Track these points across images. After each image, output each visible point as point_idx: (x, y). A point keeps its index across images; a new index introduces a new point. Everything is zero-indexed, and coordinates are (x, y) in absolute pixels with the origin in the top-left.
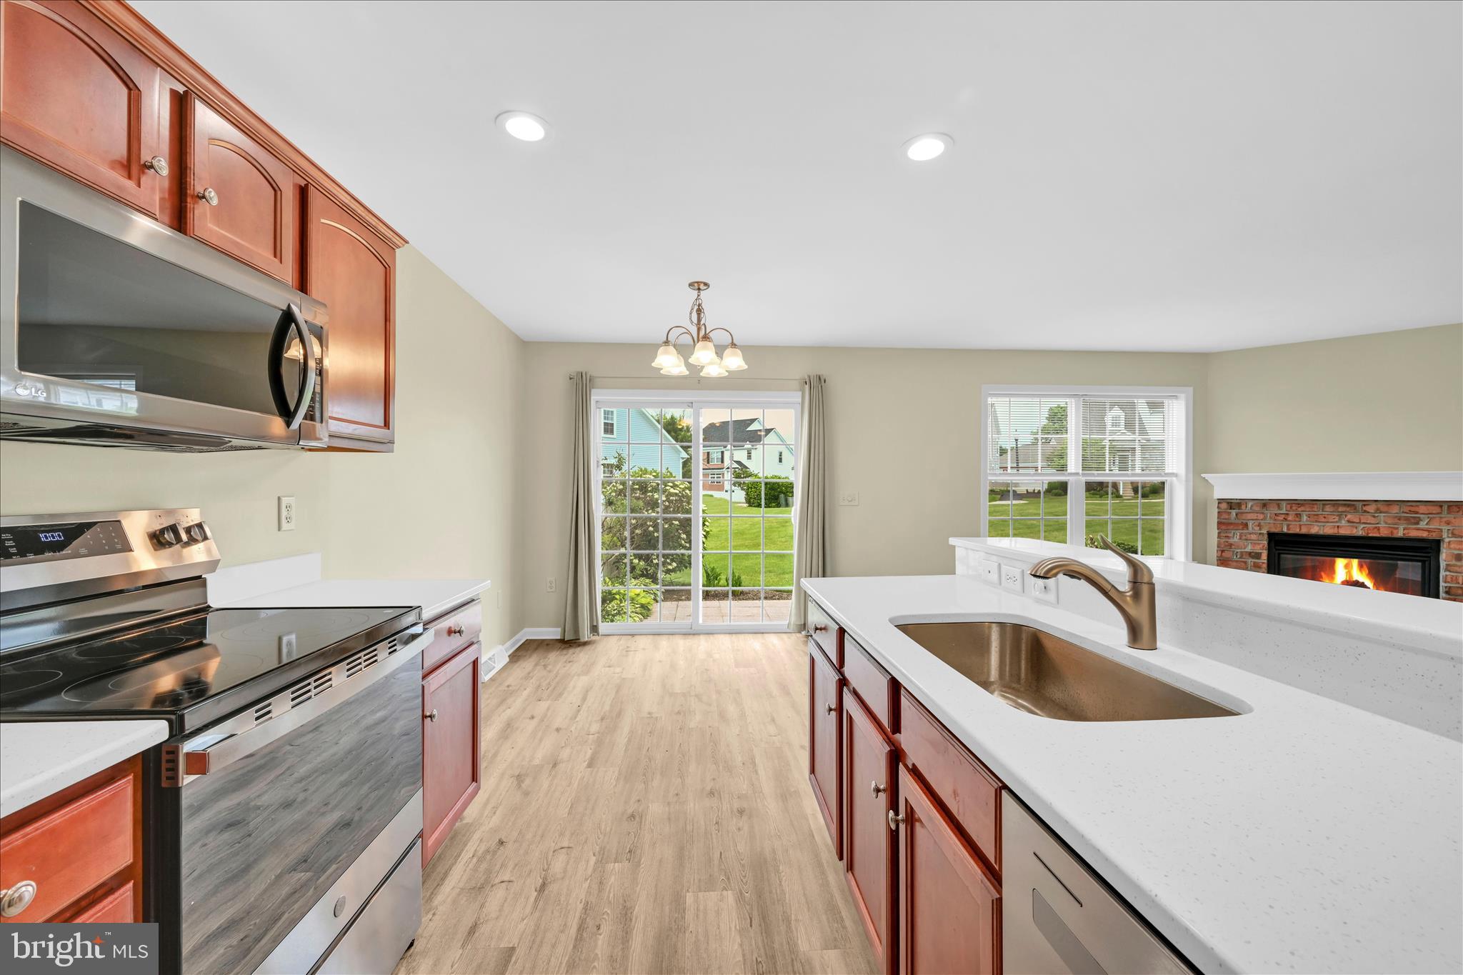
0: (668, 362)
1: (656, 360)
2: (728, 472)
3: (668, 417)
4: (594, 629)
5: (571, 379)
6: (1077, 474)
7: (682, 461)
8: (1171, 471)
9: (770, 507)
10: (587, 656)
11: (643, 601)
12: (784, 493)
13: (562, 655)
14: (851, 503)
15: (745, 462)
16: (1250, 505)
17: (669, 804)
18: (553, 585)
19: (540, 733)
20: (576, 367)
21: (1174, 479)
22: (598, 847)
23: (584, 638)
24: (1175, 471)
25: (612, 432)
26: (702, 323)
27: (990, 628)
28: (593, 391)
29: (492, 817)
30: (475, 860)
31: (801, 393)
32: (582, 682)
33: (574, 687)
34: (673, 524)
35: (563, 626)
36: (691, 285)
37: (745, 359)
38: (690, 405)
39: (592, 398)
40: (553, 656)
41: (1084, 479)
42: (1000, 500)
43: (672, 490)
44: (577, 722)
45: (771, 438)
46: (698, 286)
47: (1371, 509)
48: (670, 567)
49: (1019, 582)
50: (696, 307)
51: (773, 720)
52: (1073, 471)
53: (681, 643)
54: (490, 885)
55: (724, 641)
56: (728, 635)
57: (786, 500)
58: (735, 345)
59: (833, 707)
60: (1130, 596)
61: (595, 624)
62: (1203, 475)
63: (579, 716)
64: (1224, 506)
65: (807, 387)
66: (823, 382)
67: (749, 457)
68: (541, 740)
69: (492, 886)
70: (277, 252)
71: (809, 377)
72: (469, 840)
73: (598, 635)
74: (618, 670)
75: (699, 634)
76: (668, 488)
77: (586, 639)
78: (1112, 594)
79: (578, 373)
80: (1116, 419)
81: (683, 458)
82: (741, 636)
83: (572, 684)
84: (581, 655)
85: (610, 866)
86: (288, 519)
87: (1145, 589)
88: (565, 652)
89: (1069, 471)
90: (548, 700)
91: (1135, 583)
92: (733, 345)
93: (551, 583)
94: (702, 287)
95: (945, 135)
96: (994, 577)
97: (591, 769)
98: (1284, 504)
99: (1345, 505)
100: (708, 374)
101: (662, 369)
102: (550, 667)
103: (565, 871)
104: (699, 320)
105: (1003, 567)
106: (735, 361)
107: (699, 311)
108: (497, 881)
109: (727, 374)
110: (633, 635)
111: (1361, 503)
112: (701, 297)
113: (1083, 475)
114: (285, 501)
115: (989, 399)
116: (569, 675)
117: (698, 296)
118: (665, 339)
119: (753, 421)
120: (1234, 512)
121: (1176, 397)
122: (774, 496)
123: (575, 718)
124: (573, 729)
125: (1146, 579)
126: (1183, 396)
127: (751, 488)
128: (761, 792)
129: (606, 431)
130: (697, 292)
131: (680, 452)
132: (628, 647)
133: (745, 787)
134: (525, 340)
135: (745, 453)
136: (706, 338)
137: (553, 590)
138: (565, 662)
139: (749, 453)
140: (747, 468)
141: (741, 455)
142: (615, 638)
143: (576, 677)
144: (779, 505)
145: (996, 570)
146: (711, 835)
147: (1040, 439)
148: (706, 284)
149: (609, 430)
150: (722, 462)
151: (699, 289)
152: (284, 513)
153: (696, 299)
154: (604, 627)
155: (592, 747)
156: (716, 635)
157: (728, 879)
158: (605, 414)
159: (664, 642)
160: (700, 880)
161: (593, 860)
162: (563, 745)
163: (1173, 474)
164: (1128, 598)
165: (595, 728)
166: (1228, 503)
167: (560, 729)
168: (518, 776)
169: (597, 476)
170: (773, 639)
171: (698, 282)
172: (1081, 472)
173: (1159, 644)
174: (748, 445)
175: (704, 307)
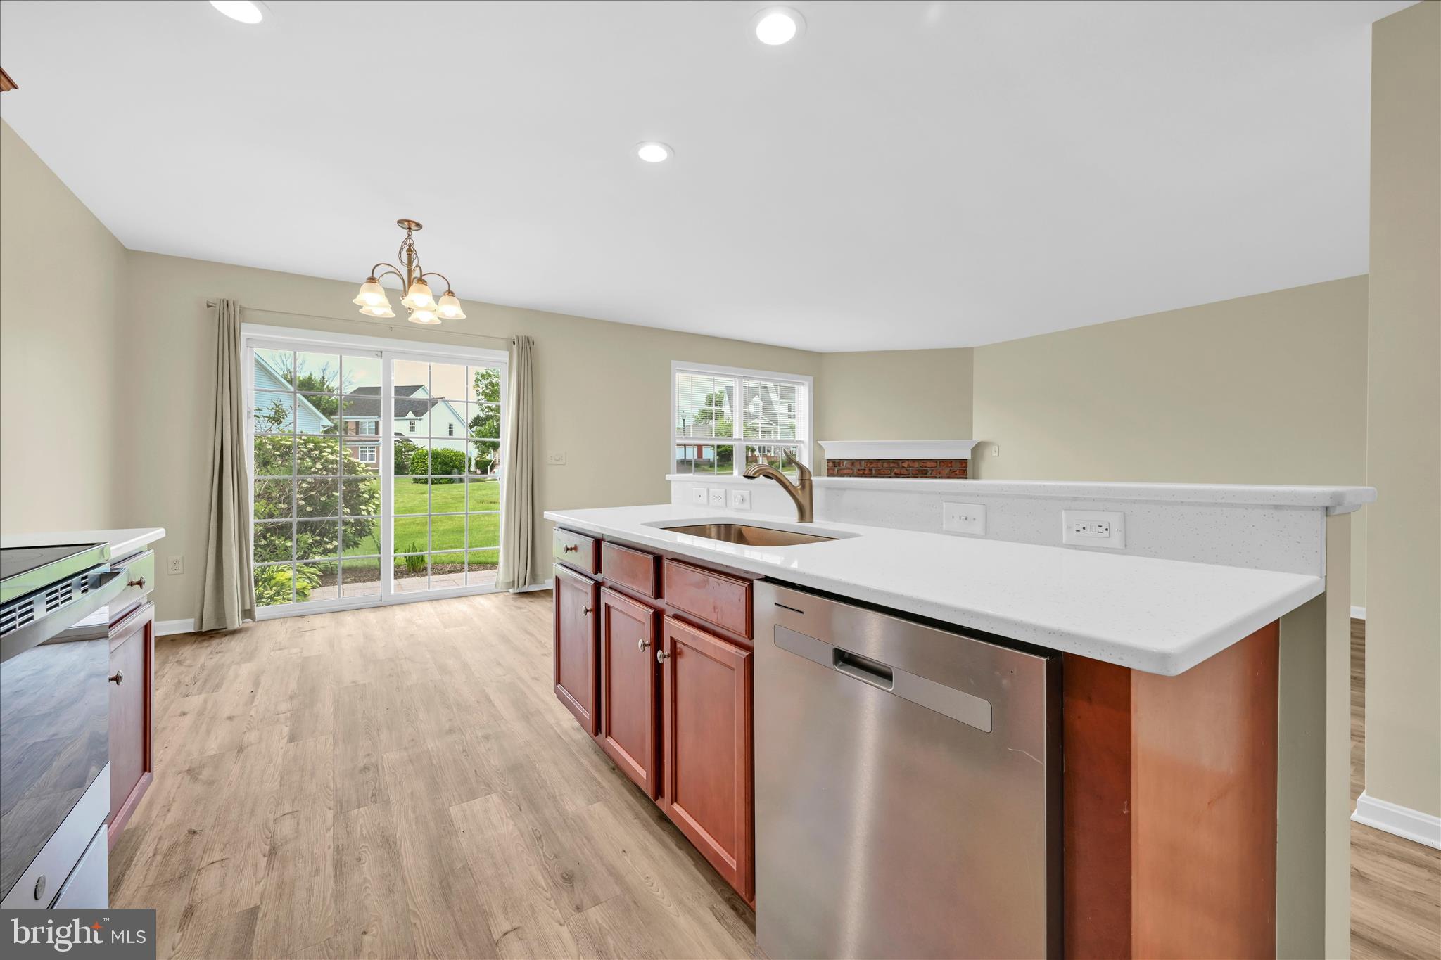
0: (373, 302)
1: (358, 297)
3: (305, 374)
4: (248, 613)
5: (208, 306)
6: (740, 439)
8: (800, 439)
10: (242, 644)
11: (298, 585)
12: (458, 468)
13: (201, 648)
14: (558, 463)
15: (407, 434)
16: (845, 463)
17: (405, 749)
18: (180, 565)
19: (204, 727)
20: (216, 295)
21: (802, 445)
22: (332, 802)
23: (233, 622)
24: (802, 439)
26: (415, 264)
27: (710, 529)
28: (243, 325)
29: (165, 815)
30: (159, 857)
31: (508, 352)
32: (246, 669)
33: (236, 676)
35: (197, 614)
36: (400, 222)
37: (462, 311)
38: (379, 354)
39: (242, 333)
40: (187, 651)
41: (745, 444)
43: (330, 457)
44: (256, 706)
45: (439, 410)
46: (410, 225)
47: (905, 465)
48: (330, 546)
49: (723, 500)
50: (407, 247)
51: (499, 664)
52: (737, 437)
53: (371, 617)
54: (196, 871)
55: (427, 608)
56: (427, 602)
57: (458, 475)
58: (452, 293)
59: (589, 609)
60: (800, 489)
61: (248, 607)
62: (819, 442)
63: (256, 700)
64: (831, 464)
65: (515, 347)
66: (531, 343)
67: (412, 429)
68: (208, 732)
69: (199, 870)
71: (518, 337)
72: (140, 843)
73: (254, 619)
74: (294, 651)
75: (392, 605)
76: (323, 454)
77: (236, 626)
78: (790, 487)
79: (221, 301)
80: (756, 406)
82: (442, 602)
83: (231, 673)
84: (233, 643)
85: (353, 813)
87: (807, 483)
88: (205, 644)
89: (734, 437)
90: (200, 693)
91: (802, 480)
92: (450, 293)
93: (175, 563)
94: (413, 226)
95: (666, 145)
96: (704, 499)
97: (296, 743)
98: (863, 463)
99: (893, 462)
100: (418, 320)
101: (361, 307)
102: (188, 662)
103: (297, 831)
104: (410, 263)
105: (711, 490)
106: (452, 310)
107: (410, 252)
108: (206, 861)
109: (440, 322)
110: (303, 616)
111: (901, 461)
112: (412, 237)
113: (745, 440)
115: (677, 374)
116: (223, 664)
117: (409, 235)
118: (370, 275)
119: (416, 388)
120: (836, 469)
121: (802, 384)
123: (252, 703)
124: (252, 713)
125: (807, 477)
126: (807, 383)
127: (417, 462)
128: (503, 718)
130: (407, 231)
132: (299, 628)
133: (485, 719)
134: (127, 247)
135: (408, 423)
136: (421, 280)
137: (180, 571)
138: (211, 653)
139: (413, 424)
140: (412, 442)
141: (401, 427)
142: (278, 623)
143: (233, 667)
145: (705, 494)
146: (461, 760)
147: (714, 410)
148: (418, 225)
150: (377, 433)
151: (410, 229)
153: (407, 239)
154: (259, 612)
155: (289, 724)
156: (412, 604)
157: (489, 786)
159: (348, 618)
160: (460, 795)
161: (330, 814)
162: (245, 730)
163: (800, 441)
164: (799, 491)
165: (284, 706)
166: (833, 462)
167: (234, 717)
168: (189, 770)
169: (250, 431)
170: (481, 601)
171: (408, 221)
172: (742, 438)
173: (814, 520)
174: (410, 415)
175: (416, 246)
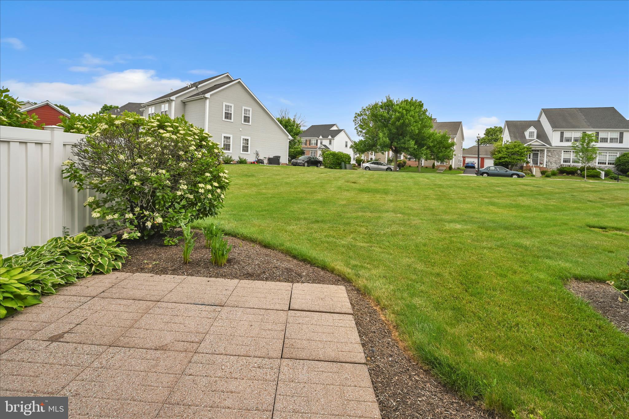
2: (319, 150)
3: (287, 118)
7: (289, 141)
9: (336, 169)
12: (345, 162)
15: (328, 145)
25: (249, 122)
42: (464, 173)
45: (342, 135)
57: (345, 166)
67: (330, 143)
80: (531, 134)
81: (289, 139)
119: (333, 125)
122: (338, 163)
127: (326, 158)
129: (245, 121)
131: (288, 136)
135: (328, 141)
139: (330, 141)
140: (329, 148)
141: (326, 142)
144: (341, 168)
149: (247, 120)
150: (317, 145)
158: (245, 111)
174: (330, 137)
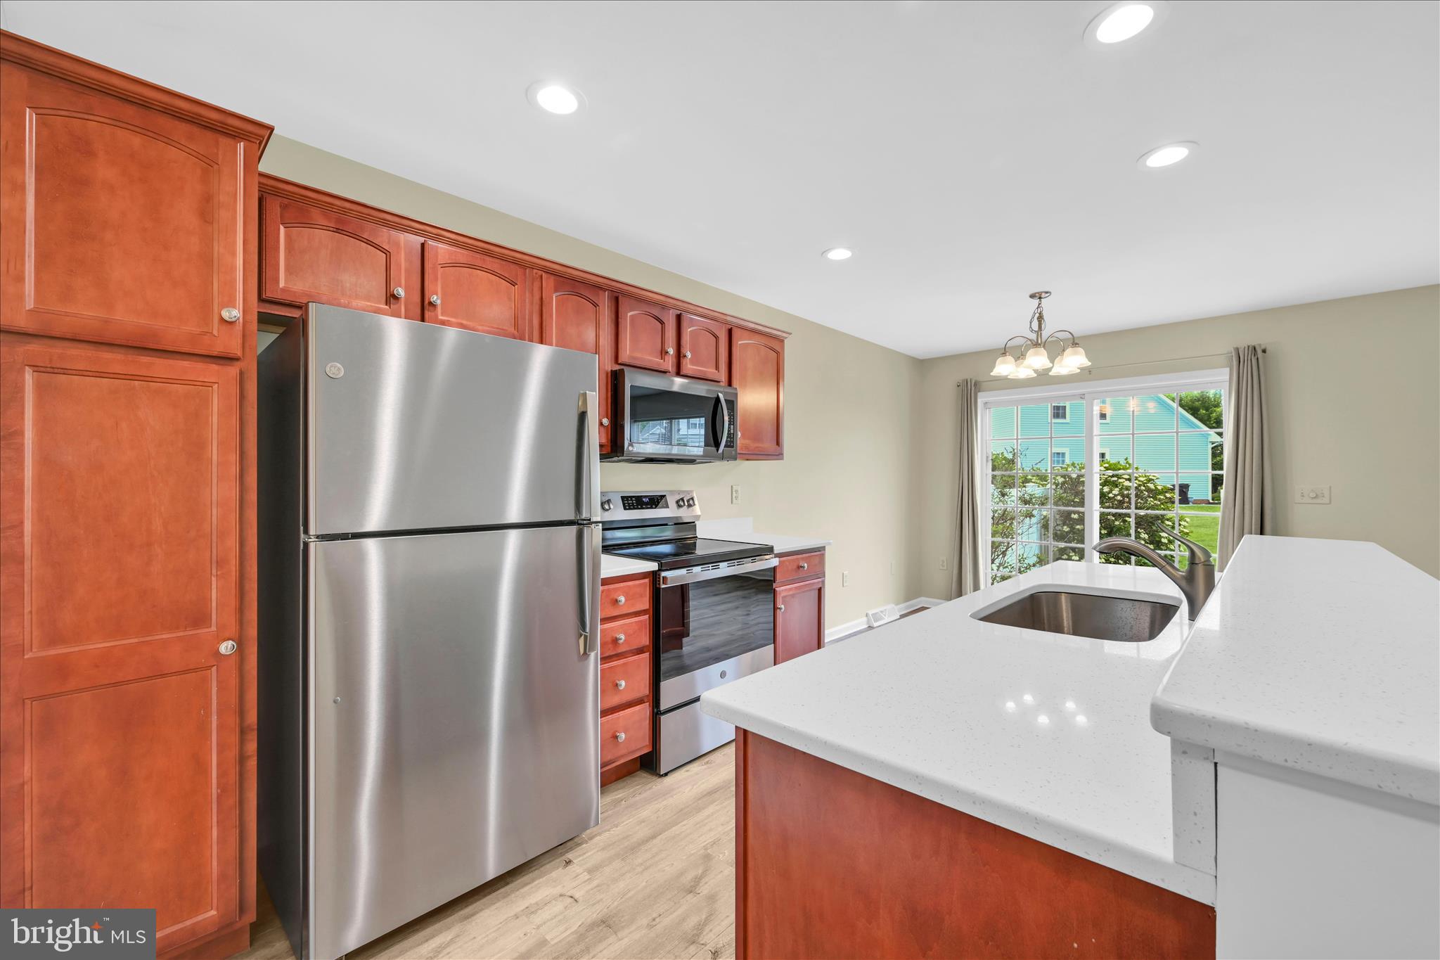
5: (958, 386)
7: (1211, 446)
18: (945, 564)
28: (980, 394)
34: (1126, 521)
36: (1032, 296)
37: (1088, 356)
38: (1082, 397)
39: (979, 400)
46: (1041, 295)
50: (1037, 315)
70: (717, 368)
79: (963, 381)
86: (736, 498)
91: (1192, 564)
92: (1074, 344)
93: (943, 562)
95: (1186, 142)
104: (1041, 328)
106: (1077, 359)
107: (1040, 318)
112: (1042, 305)
114: (734, 487)
117: (1039, 304)
118: (1004, 349)
130: (1038, 301)
137: (945, 568)
151: (1040, 298)
152: (734, 494)
153: (1036, 309)
171: (1039, 292)
175: (1044, 313)
